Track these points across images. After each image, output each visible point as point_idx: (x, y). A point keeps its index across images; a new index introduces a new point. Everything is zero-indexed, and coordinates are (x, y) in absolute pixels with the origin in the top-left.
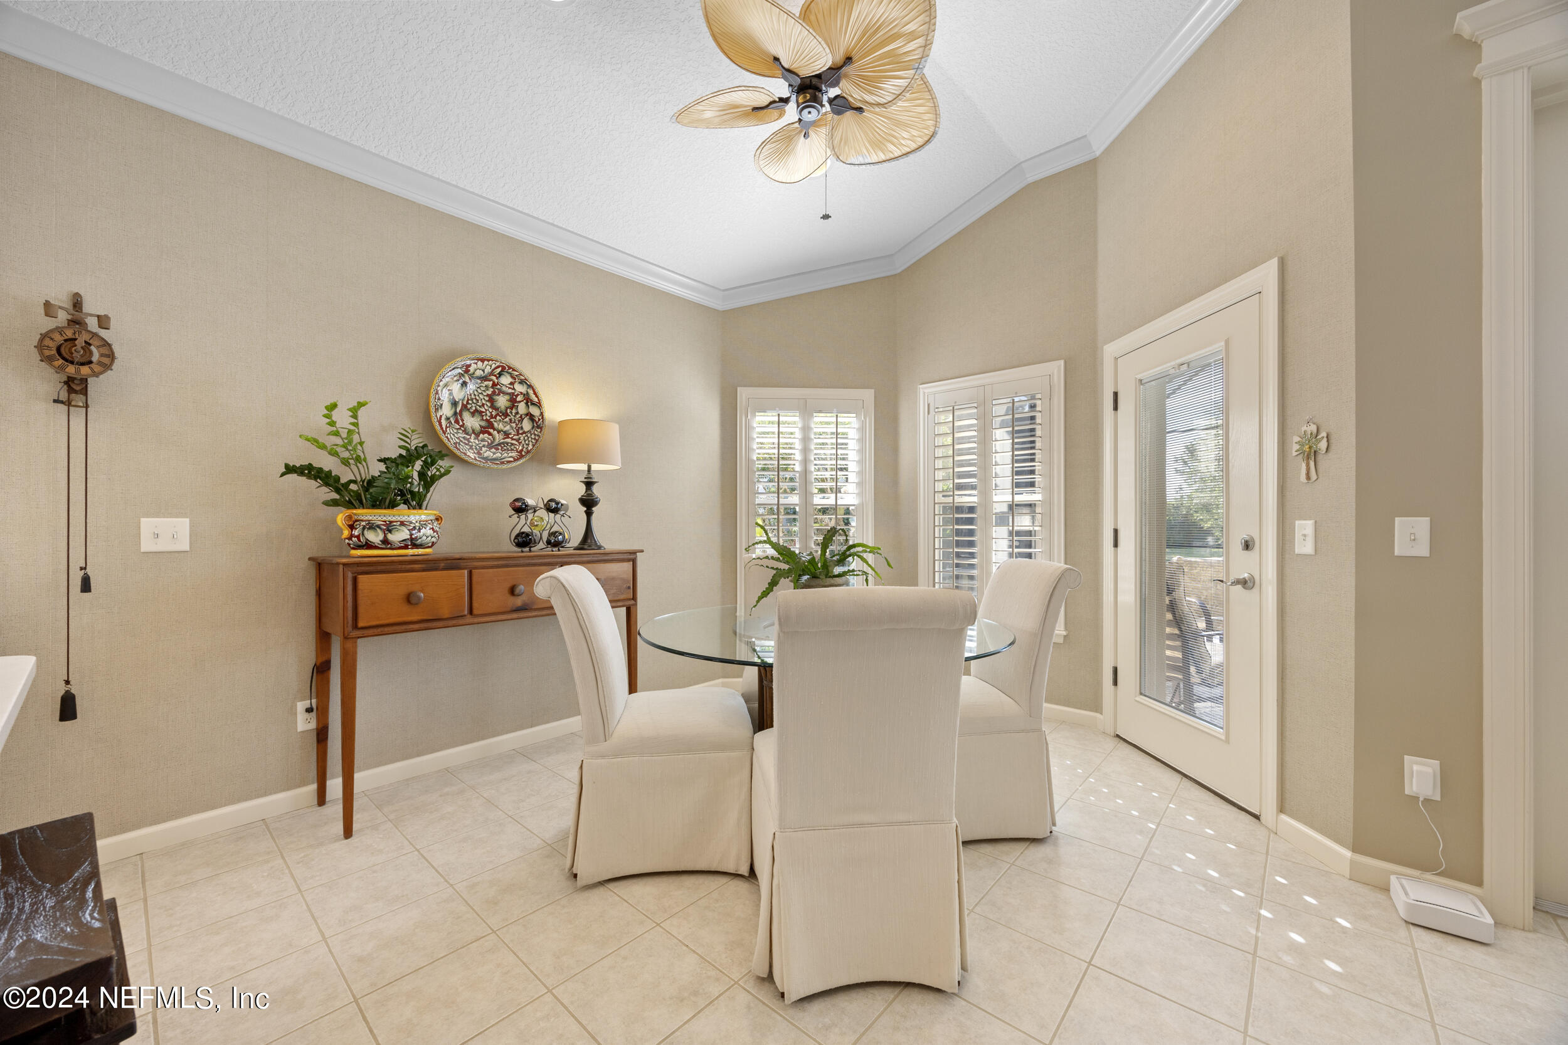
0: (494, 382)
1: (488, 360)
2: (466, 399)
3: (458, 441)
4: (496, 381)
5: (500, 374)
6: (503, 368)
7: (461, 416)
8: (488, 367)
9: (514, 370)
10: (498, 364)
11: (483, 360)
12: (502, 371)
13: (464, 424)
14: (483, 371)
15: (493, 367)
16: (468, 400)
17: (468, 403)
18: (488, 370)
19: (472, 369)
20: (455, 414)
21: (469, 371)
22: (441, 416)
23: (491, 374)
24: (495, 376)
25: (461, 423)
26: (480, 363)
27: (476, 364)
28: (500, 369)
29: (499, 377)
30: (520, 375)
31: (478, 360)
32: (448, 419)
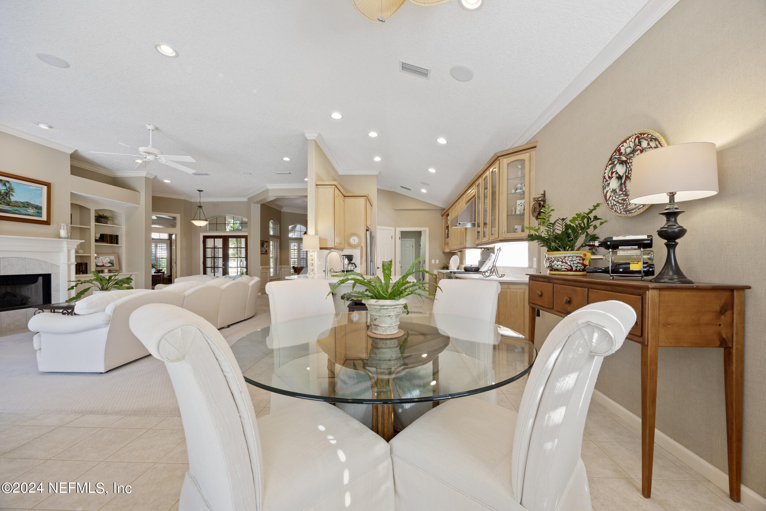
0: (640, 150)
1: (628, 139)
2: (627, 171)
3: (615, 203)
4: (641, 148)
5: (640, 142)
6: (638, 137)
7: (625, 185)
8: (631, 143)
9: (644, 134)
10: (634, 137)
11: (625, 141)
12: (639, 140)
13: (626, 189)
14: (630, 147)
15: (633, 141)
16: (629, 171)
17: (629, 173)
18: (632, 145)
19: (623, 150)
20: (621, 184)
21: (622, 153)
22: (607, 191)
23: (636, 146)
24: (638, 145)
25: (624, 189)
26: (625, 144)
27: (623, 146)
28: (637, 140)
29: (641, 144)
30: (648, 135)
31: (623, 143)
32: (614, 191)
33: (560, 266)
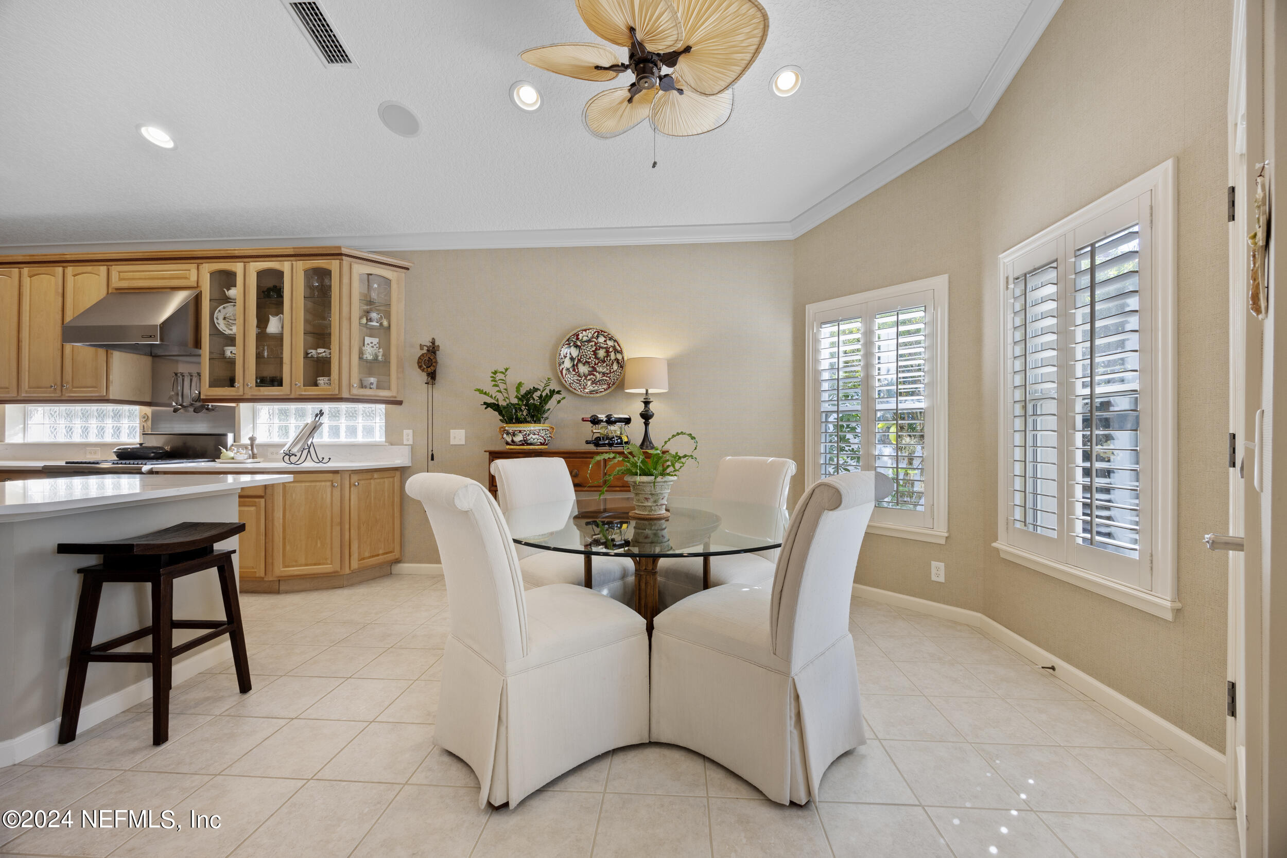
0: (595, 342)
1: (589, 330)
2: (580, 355)
3: (572, 382)
4: (596, 341)
5: (598, 337)
6: (598, 332)
7: (577, 367)
8: (590, 334)
9: (604, 332)
10: (595, 331)
11: (585, 330)
12: (598, 334)
13: (578, 371)
14: (587, 336)
15: (592, 333)
16: (581, 356)
17: (581, 358)
18: (590, 335)
19: (580, 337)
20: (574, 365)
21: (579, 338)
22: (563, 368)
23: (593, 337)
24: (595, 338)
25: (577, 371)
26: (584, 332)
27: (582, 333)
28: (596, 333)
29: (598, 338)
30: (609, 334)
31: (583, 331)
32: (568, 369)
33: (536, 440)
